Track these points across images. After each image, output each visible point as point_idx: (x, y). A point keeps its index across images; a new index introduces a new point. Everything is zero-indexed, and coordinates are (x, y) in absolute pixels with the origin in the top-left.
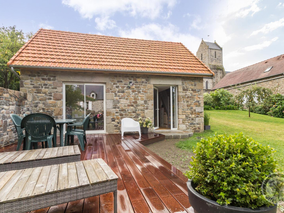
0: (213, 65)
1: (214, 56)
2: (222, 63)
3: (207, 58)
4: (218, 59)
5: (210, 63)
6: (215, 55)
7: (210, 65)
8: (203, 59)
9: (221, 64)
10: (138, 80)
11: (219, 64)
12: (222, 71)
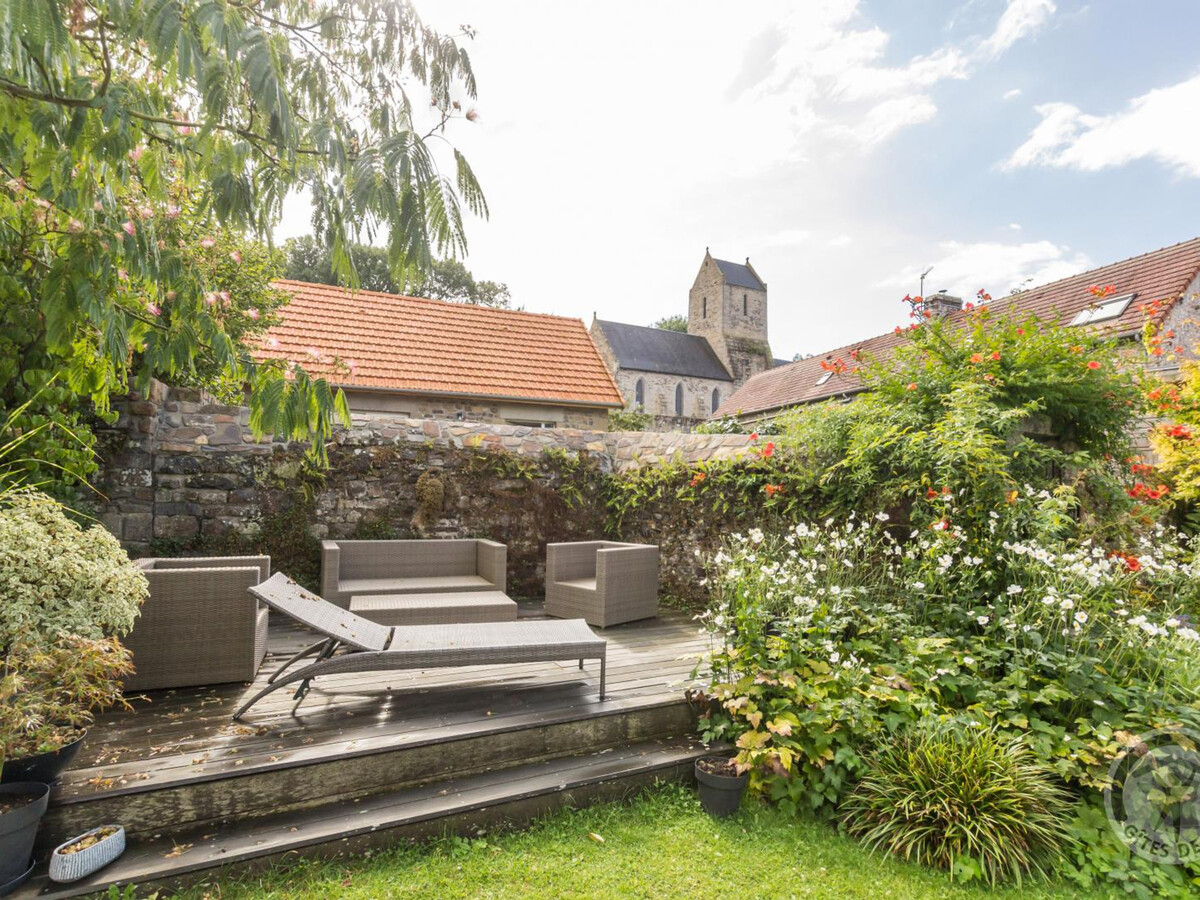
0: (736, 338)
1: (742, 310)
2: (765, 333)
3: (720, 312)
4: (752, 319)
5: (729, 332)
6: (745, 307)
7: (728, 337)
8: (708, 314)
9: (761, 337)
10: (476, 410)
11: (756, 337)
12: (763, 359)
